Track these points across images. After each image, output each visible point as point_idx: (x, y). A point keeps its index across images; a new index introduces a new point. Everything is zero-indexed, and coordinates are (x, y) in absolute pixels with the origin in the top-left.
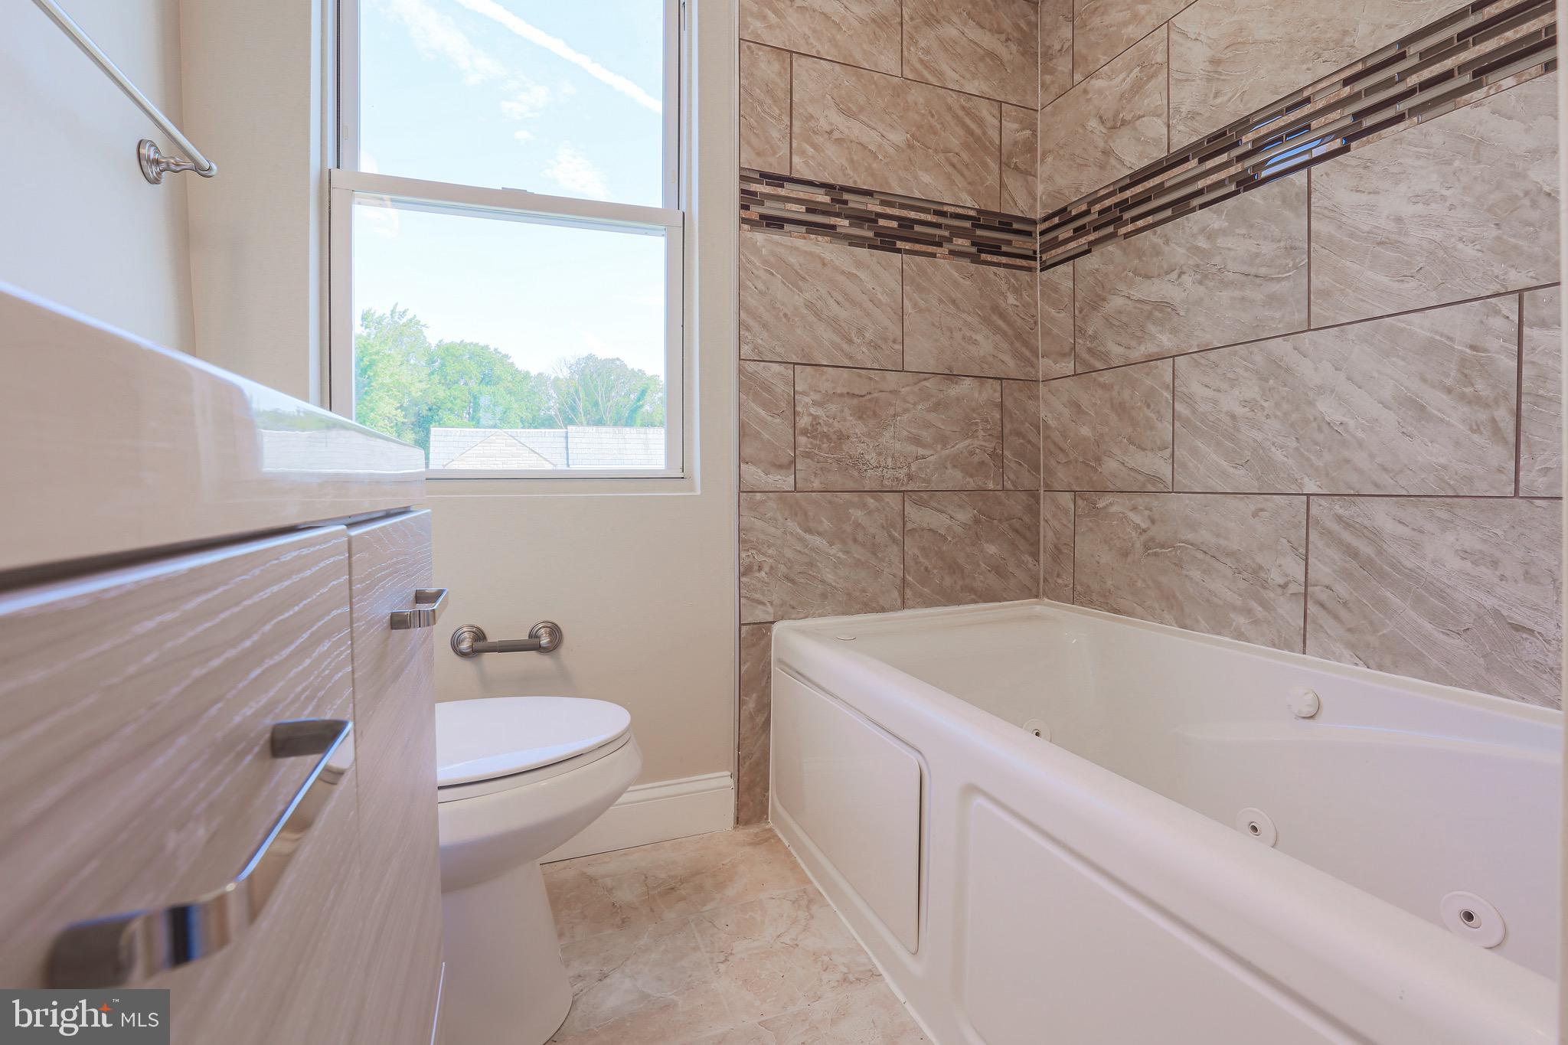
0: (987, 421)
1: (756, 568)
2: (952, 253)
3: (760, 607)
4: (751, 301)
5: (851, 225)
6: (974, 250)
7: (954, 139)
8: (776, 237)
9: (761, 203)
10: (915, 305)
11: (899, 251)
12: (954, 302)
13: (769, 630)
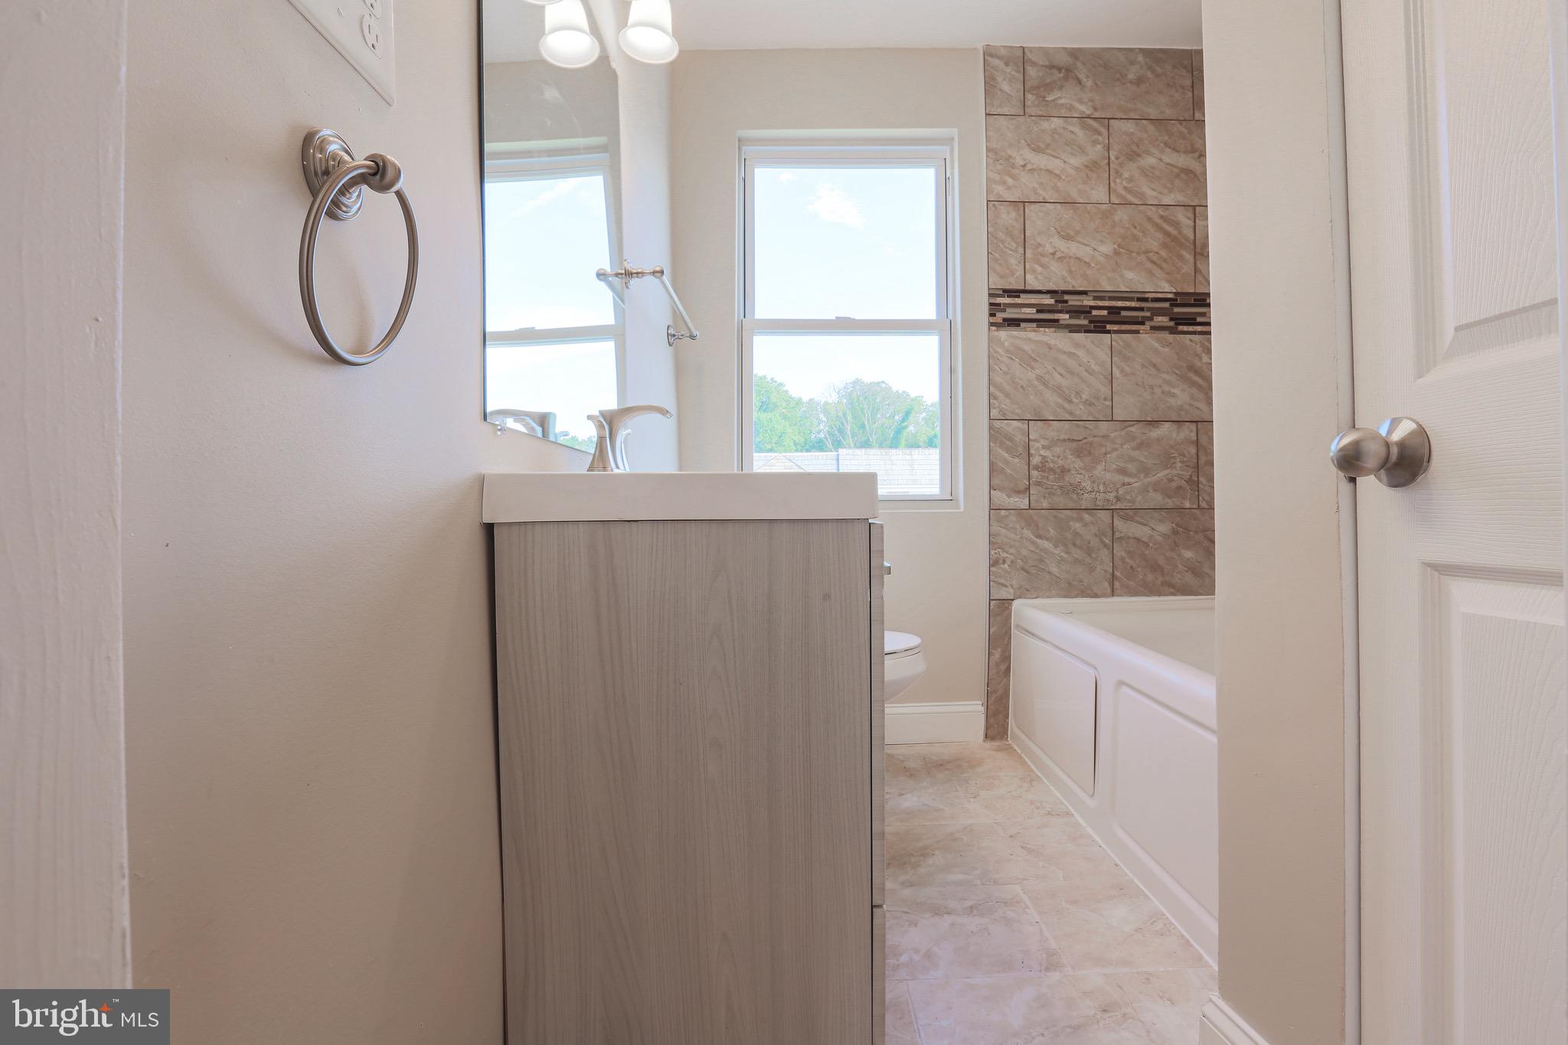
0: (1184, 456)
1: (1001, 561)
2: (1153, 328)
3: (1004, 588)
4: (998, 379)
5: (1070, 317)
6: (1172, 324)
7: (1153, 242)
8: (1015, 333)
9: (1004, 311)
10: (1122, 371)
11: (1109, 332)
12: (1154, 366)
13: (1010, 605)
